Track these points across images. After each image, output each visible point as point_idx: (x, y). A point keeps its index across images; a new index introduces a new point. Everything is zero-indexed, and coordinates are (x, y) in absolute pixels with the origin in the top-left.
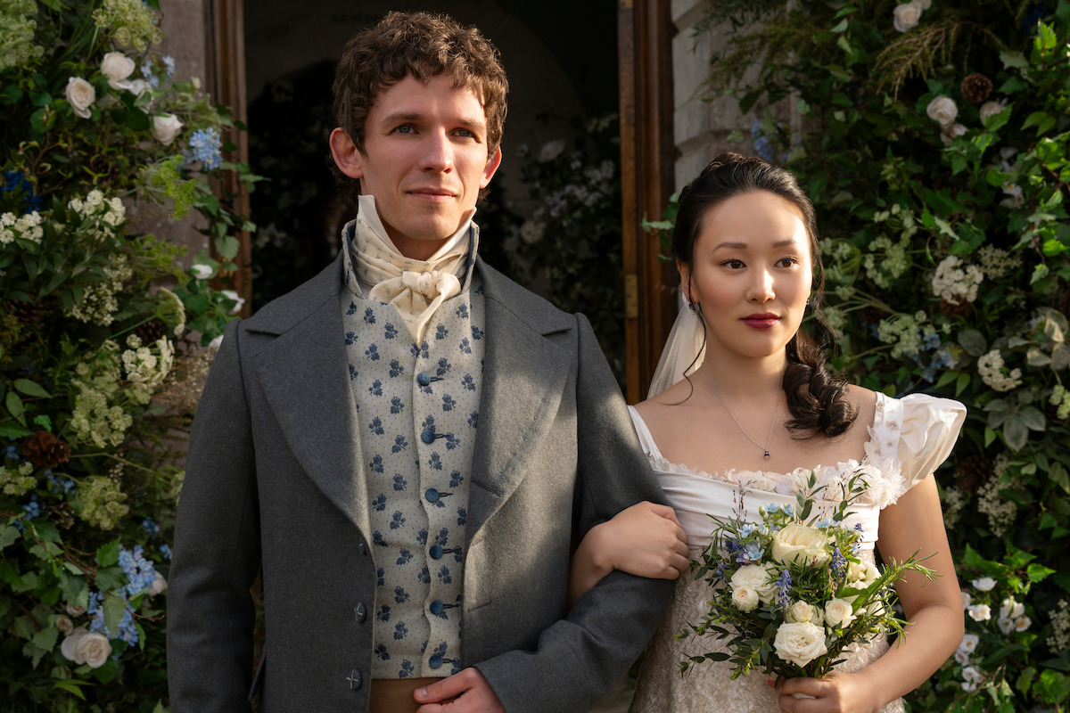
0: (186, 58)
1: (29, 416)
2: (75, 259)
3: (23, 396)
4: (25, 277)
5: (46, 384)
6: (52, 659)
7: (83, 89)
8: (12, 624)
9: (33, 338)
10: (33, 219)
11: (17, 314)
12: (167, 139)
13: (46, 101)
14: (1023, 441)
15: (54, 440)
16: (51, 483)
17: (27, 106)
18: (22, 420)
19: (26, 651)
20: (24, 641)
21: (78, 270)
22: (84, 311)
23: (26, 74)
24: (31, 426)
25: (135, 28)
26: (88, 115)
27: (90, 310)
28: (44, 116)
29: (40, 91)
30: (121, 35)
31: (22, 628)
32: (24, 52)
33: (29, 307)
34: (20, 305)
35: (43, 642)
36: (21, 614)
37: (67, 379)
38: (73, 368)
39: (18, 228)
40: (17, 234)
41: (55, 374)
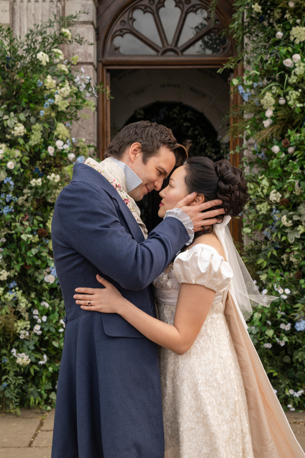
0: (88, 125)
1: (38, 224)
2: (48, 189)
3: (37, 220)
4: (38, 192)
5: (43, 217)
6: (42, 281)
7: (51, 149)
8: (34, 273)
9: (40, 207)
10: (39, 180)
11: (36, 201)
12: (71, 159)
13: (44, 151)
14: (293, 241)
15: (44, 230)
16: (44, 241)
17: (40, 152)
18: (37, 225)
19: (37, 280)
20: (37, 277)
21: (49, 192)
22: (52, 200)
23: (40, 145)
24: (39, 227)
25: (64, 135)
26: (52, 155)
27: (53, 200)
28: (43, 155)
29: (43, 148)
30: (60, 137)
31: (37, 274)
32: (39, 141)
33: (39, 200)
34: (37, 199)
35: (41, 277)
36: (36, 271)
37: (48, 216)
38: (49, 214)
39: (36, 182)
40: (36, 184)
41: (45, 215)
